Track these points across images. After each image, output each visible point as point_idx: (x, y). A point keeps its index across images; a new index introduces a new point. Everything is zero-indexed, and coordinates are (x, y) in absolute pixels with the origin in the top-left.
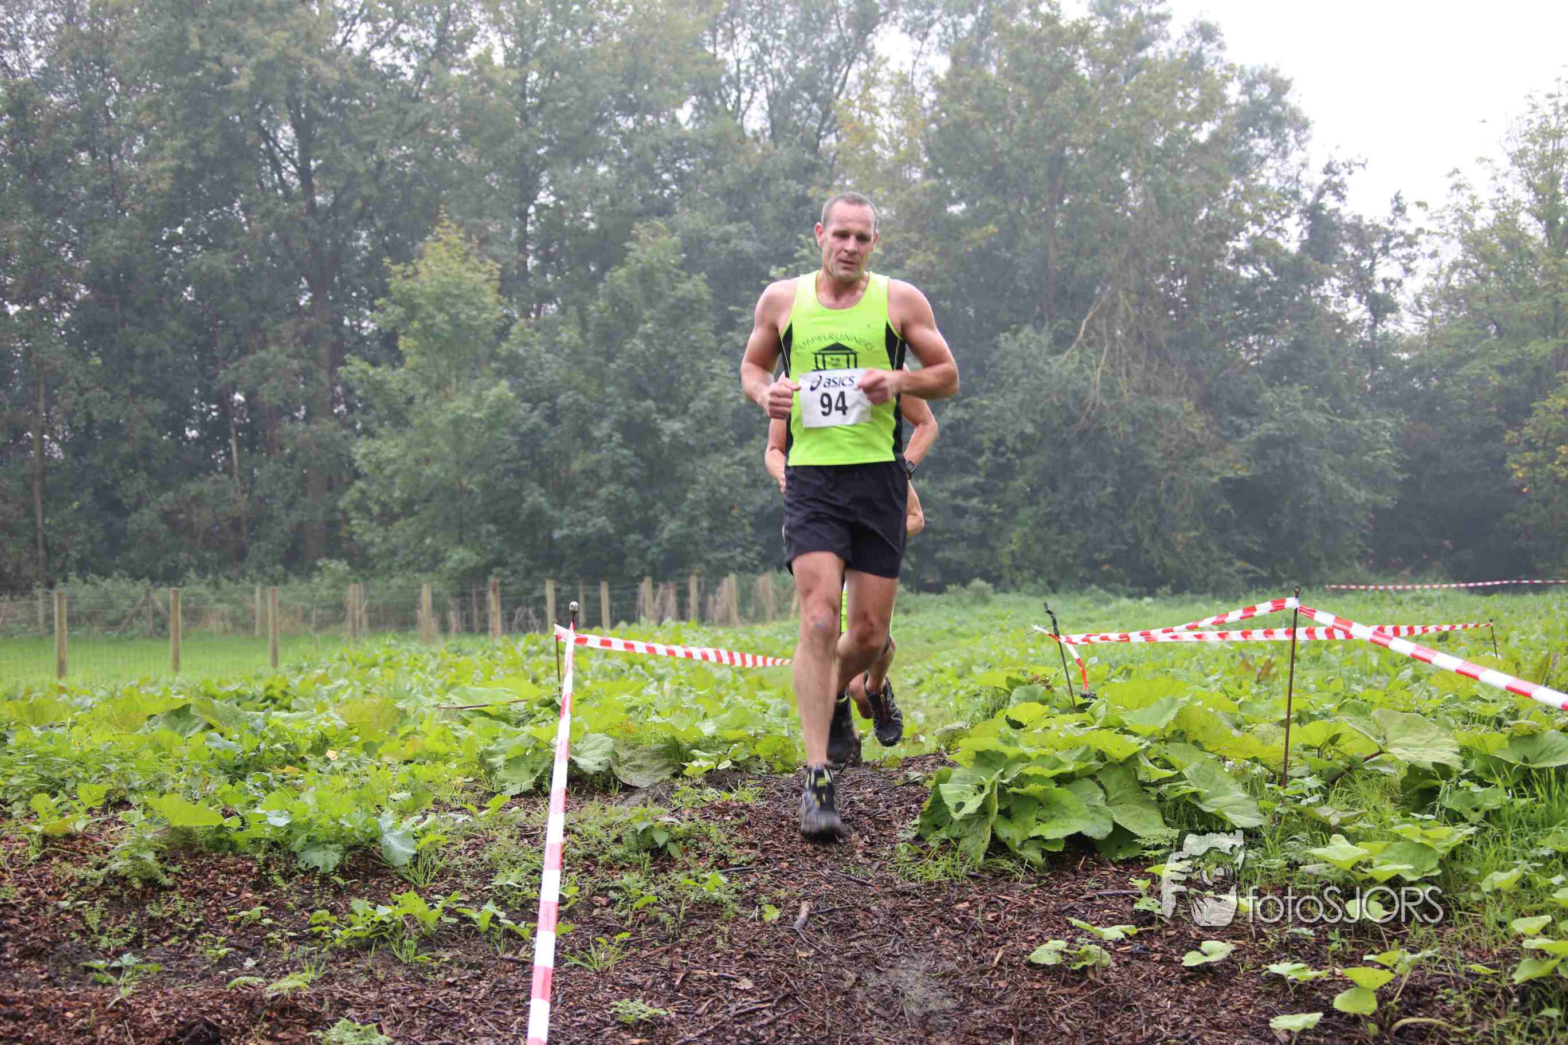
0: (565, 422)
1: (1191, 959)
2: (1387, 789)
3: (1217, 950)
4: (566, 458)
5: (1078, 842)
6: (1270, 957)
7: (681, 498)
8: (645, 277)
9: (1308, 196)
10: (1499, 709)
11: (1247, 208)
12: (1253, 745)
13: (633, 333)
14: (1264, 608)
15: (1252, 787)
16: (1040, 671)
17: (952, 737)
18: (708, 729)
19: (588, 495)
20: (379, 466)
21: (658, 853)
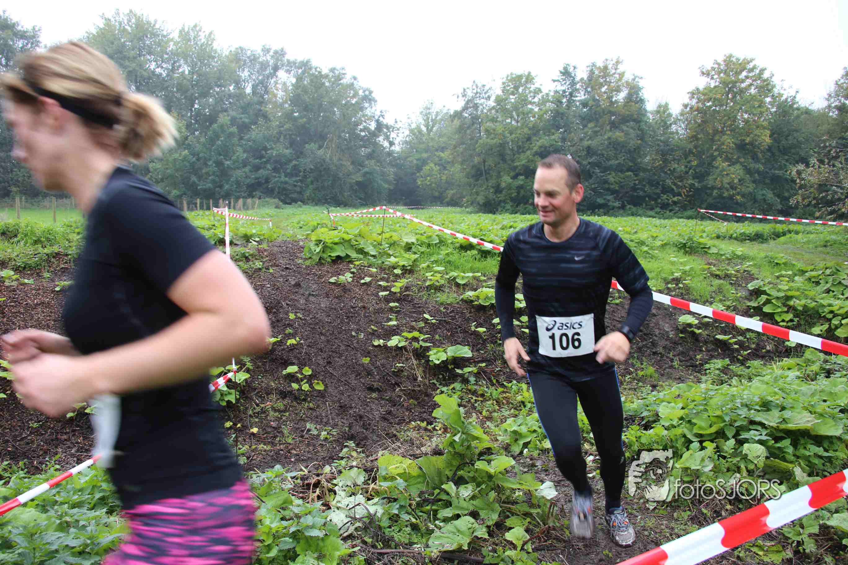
0: (202, 161)
1: (362, 281)
2: (401, 247)
3: (368, 279)
4: (201, 169)
5: (339, 257)
6: (378, 281)
7: (229, 180)
8: (222, 126)
9: (377, 117)
10: (423, 232)
11: (363, 119)
12: (375, 238)
13: (218, 140)
14: (378, 208)
15: (374, 246)
16: (324, 222)
17: (308, 235)
18: (254, 231)
19: (206, 178)
20: (156, 170)
21: (247, 258)
